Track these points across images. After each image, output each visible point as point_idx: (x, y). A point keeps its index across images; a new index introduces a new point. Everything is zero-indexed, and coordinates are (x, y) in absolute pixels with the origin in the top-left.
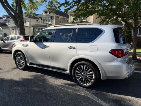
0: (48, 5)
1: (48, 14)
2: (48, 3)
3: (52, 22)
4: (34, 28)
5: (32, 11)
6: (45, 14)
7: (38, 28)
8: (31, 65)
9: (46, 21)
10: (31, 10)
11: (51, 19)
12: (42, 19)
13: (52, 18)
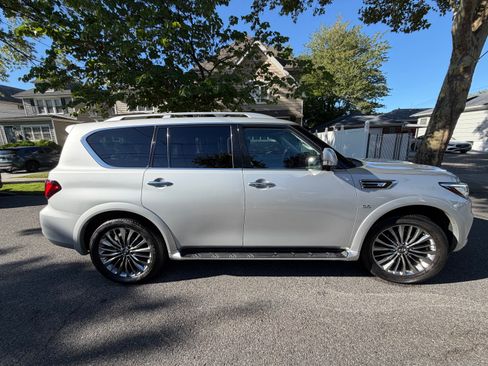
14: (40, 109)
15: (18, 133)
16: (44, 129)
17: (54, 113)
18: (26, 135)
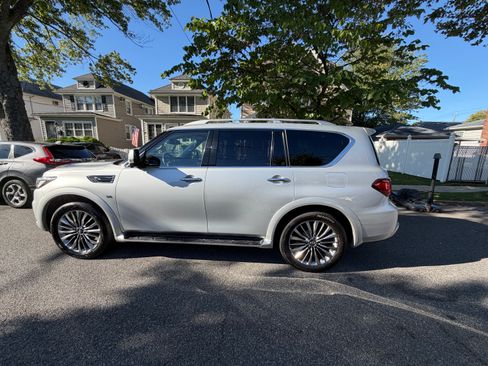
0: (97, 65)
1: (93, 87)
2: (96, 61)
3: (106, 109)
4: (47, 123)
5: (42, 75)
6: (82, 87)
7: (64, 122)
8: (136, 240)
9: (89, 106)
10: (37, 71)
11: (104, 101)
12: (72, 100)
13: (104, 99)
14: (80, 106)
15: (59, 129)
16: (86, 126)
17: (94, 111)
18: (67, 131)
